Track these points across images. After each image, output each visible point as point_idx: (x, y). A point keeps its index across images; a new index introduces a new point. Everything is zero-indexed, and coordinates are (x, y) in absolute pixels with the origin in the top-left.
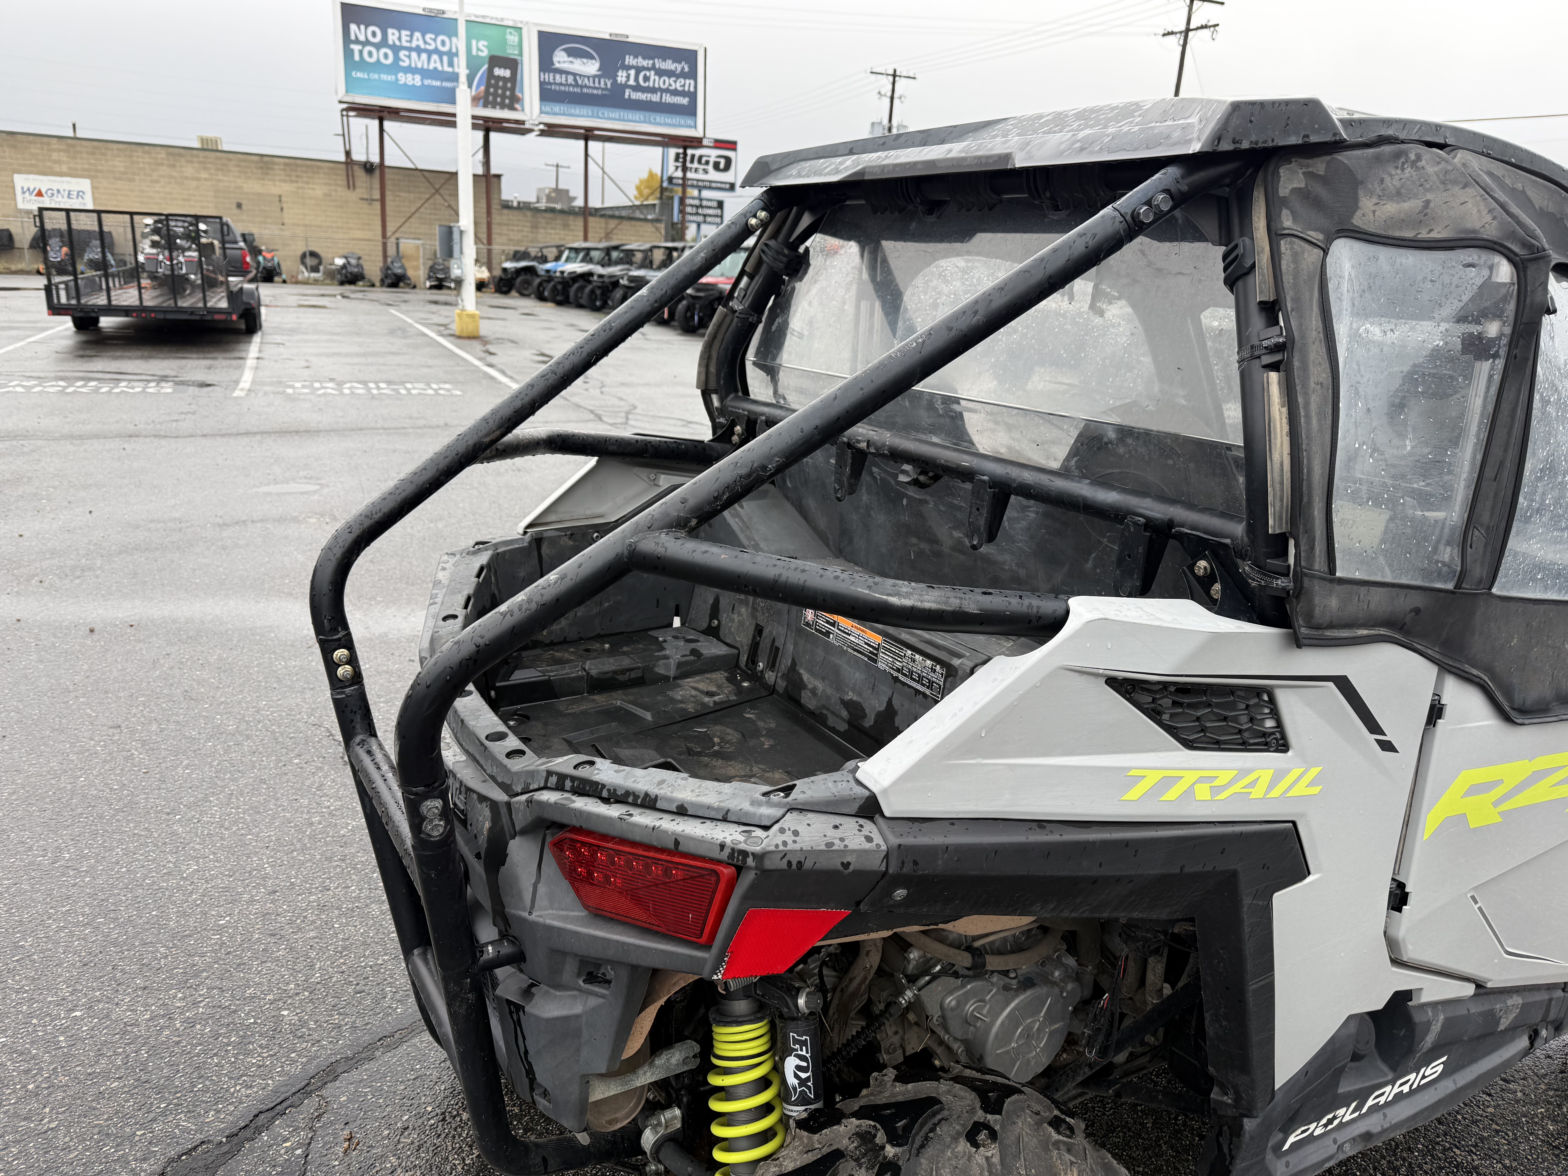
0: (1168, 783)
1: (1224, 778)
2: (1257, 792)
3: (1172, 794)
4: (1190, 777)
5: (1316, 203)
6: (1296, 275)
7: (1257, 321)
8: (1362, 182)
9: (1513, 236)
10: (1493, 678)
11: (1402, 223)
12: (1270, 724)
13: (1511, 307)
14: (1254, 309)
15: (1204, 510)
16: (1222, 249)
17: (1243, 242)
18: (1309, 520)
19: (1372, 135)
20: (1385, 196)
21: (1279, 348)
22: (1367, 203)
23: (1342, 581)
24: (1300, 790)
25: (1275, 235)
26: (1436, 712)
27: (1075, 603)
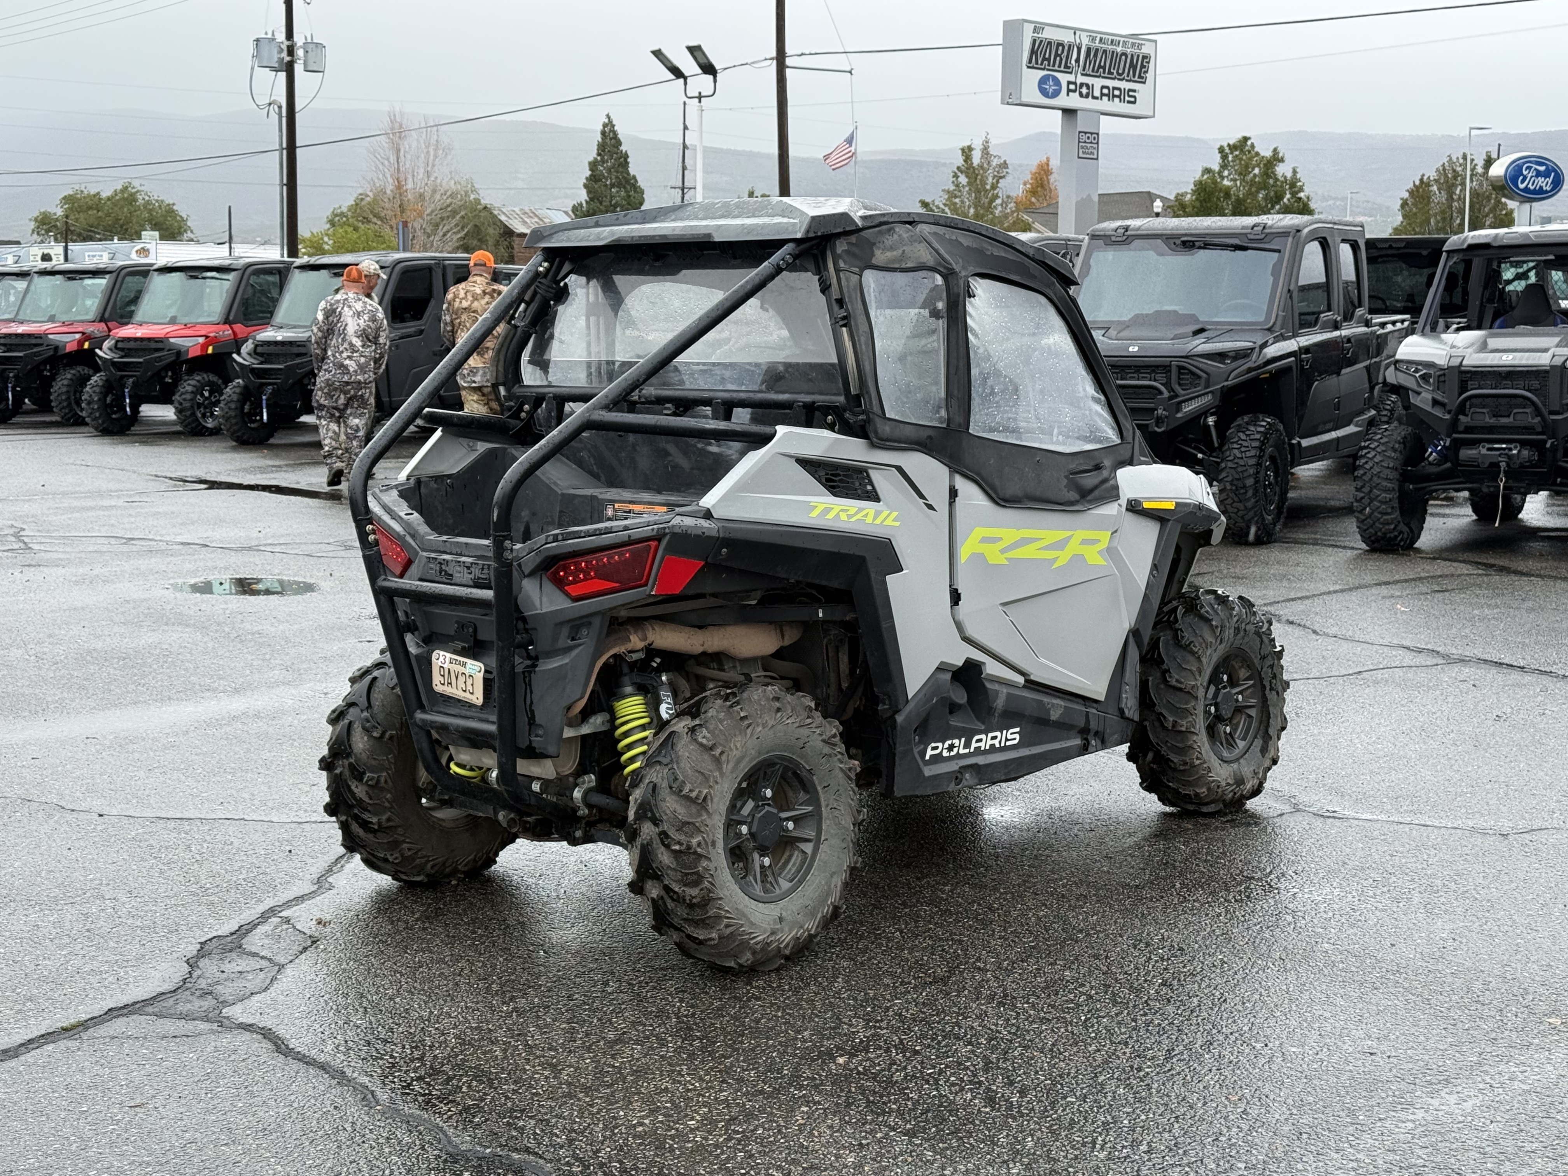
0: (828, 510)
1: (852, 511)
2: (869, 520)
3: (830, 516)
4: (837, 509)
5: (854, 255)
6: (848, 287)
7: (836, 307)
8: (874, 244)
9: (940, 264)
10: (983, 479)
11: (893, 261)
12: (869, 488)
13: (945, 294)
14: (834, 303)
15: (827, 394)
16: (817, 277)
17: (824, 273)
18: (867, 387)
19: (876, 222)
20: (884, 249)
21: (844, 318)
22: (878, 252)
23: (889, 419)
24: (889, 522)
25: (838, 271)
26: (953, 493)
27: (778, 428)
